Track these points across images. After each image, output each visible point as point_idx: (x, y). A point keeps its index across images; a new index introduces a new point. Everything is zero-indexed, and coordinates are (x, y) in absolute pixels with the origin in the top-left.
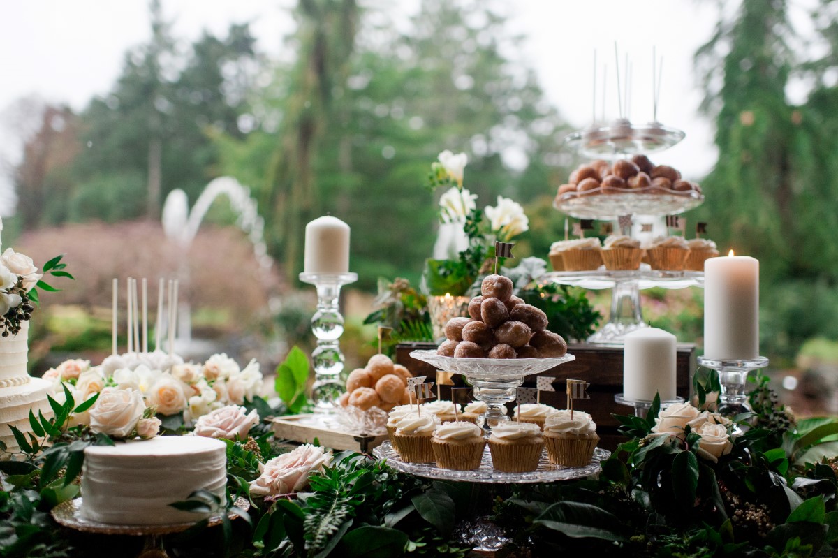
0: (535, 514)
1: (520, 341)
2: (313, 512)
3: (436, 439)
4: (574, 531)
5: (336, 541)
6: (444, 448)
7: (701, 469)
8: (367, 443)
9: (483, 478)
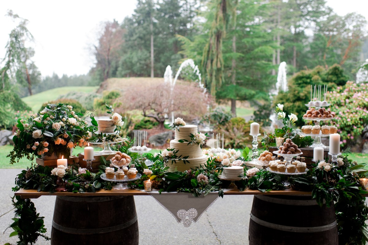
0: (294, 179)
1: (292, 151)
2: (258, 178)
3: (278, 167)
4: (300, 182)
5: (262, 183)
6: (279, 169)
7: (324, 173)
8: (264, 167)
9: (286, 174)
